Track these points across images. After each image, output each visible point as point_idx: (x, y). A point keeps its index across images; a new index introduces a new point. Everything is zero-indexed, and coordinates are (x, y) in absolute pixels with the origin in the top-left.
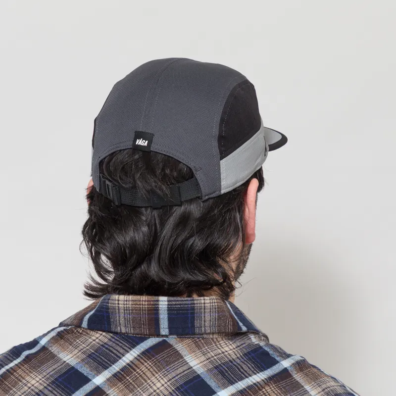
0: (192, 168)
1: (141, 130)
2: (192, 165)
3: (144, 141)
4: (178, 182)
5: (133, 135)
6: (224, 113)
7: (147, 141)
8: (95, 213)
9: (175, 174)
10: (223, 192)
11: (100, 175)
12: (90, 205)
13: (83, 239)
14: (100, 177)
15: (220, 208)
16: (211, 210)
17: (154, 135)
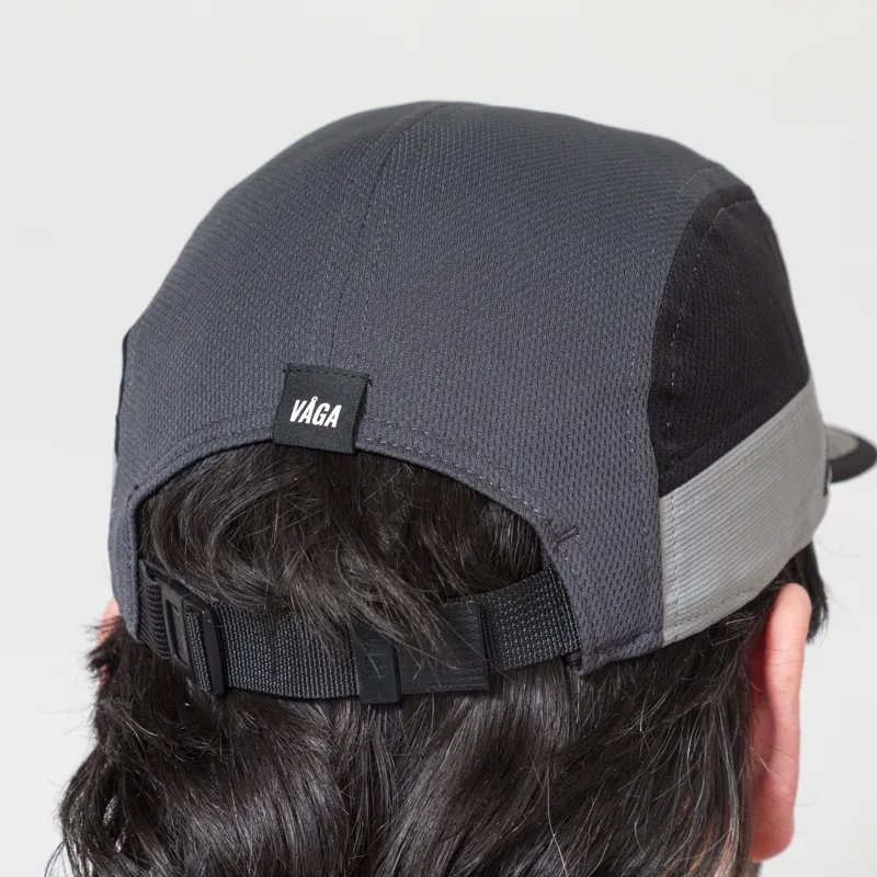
0: (538, 528)
1: (310, 360)
2: (535, 513)
3: (327, 406)
4: (479, 588)
5: (277, 384)
6: (673, 291)
7: (338, 408)
8: (118, 729)
9: (464, 551)
10: (670, 635)
11: (138, 566)
12: (102, 694)
13: (58, 838)
14: (138, 574)
15: (657, 706)
16: (617, 713)
17: (370, 382)
